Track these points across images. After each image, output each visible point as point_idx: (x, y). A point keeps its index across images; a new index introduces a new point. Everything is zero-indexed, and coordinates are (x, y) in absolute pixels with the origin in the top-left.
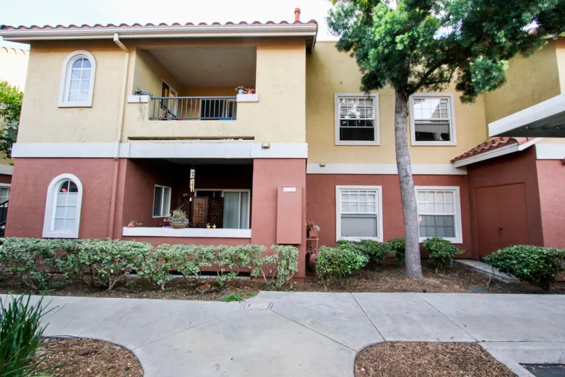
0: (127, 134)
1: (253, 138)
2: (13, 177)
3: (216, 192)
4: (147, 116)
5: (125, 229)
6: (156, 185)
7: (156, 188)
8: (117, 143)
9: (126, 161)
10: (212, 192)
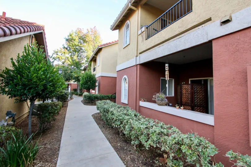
0: (139, 52)
1: (210, 20)
2: (117, 78)
3: (204, 80)
4: (145, 39)
5: (141, 102)
6: (161, 78)
7: (162, 79)
8: (135, 58)
9: (139, 65)
10: (201, 80)
